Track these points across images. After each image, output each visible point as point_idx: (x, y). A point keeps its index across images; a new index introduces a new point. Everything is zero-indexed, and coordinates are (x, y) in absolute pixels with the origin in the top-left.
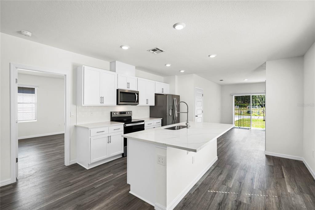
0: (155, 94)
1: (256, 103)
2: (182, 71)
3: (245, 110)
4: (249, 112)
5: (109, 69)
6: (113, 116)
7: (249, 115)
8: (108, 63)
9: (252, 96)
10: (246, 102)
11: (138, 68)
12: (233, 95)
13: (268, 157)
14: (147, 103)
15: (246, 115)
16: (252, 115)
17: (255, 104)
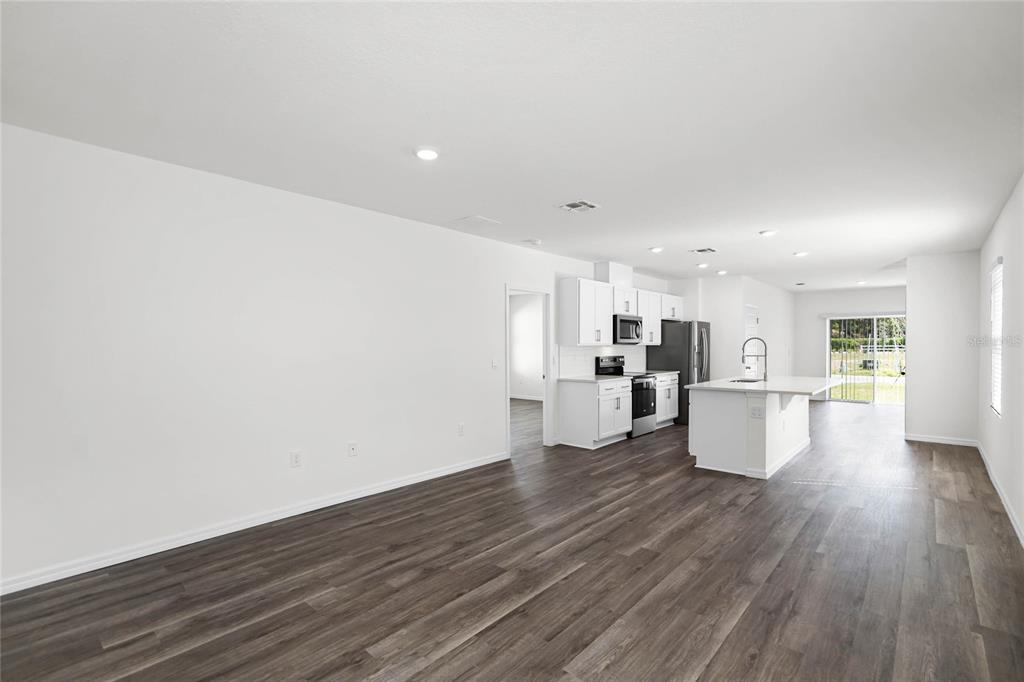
0: (663, 321)
1: (890, 334)
2: (722, 273)
3: (854, 358)
4: (866, 365)
5: (592, 276)
6: (602, 364)
7: (869, 374)
8: (590, 266)
9: (878, 320)
10: (857, 332)
11: (636, 269)
12: (825, 319)
13: (909, 442)
14: (651, 341)
15: (858, 374)
16: (877, 373)
17: (887, 340)
